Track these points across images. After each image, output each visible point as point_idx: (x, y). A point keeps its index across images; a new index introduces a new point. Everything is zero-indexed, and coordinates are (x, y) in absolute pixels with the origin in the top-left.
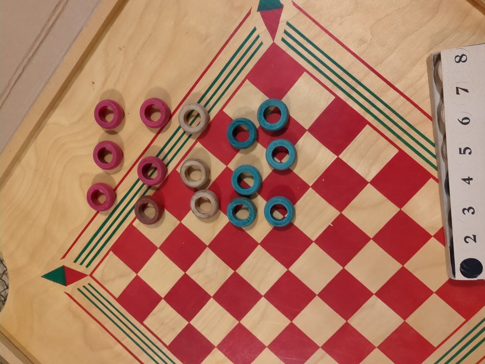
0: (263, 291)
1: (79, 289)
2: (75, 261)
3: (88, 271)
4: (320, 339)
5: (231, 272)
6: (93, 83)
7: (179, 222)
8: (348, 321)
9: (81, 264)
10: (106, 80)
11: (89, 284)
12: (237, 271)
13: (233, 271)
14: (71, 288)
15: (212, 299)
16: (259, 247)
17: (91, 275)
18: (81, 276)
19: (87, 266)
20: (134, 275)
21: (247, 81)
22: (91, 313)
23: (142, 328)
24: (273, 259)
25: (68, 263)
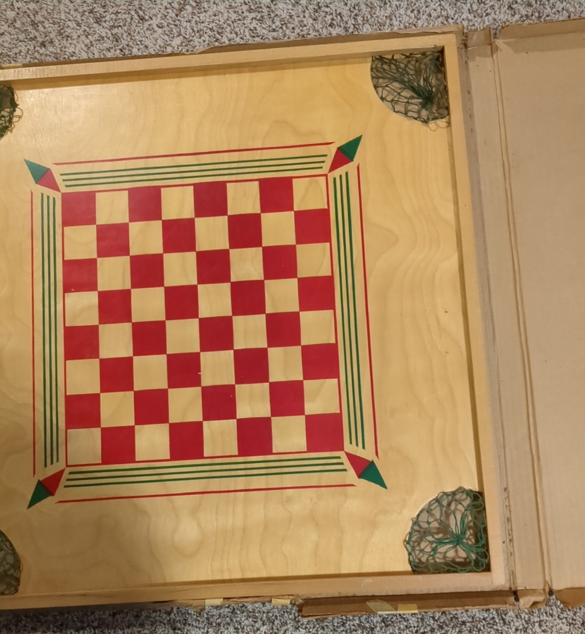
0: (201, 288)
1: (326, 156)
2: (347, 174)
3: (331, 176)
4: (136, 293)
5: (233, 279)
6: (447, 312)
7: (299, 276)
8: (131, 324)
9: (341, 176)
10: (438, 323)
11: (321, 168)
12: (229, 284)
13: (232, 281)
14: (332, 151)
15: (228, 248)
16: (230, 314)
17: (326, 175)
18: (334, 167)
19: (335, 179)
20: (296, 208)
21: (338, 412)
22: (302, 148)
23: (256, 176)
24: (215, 315)
25: (350, 168)
